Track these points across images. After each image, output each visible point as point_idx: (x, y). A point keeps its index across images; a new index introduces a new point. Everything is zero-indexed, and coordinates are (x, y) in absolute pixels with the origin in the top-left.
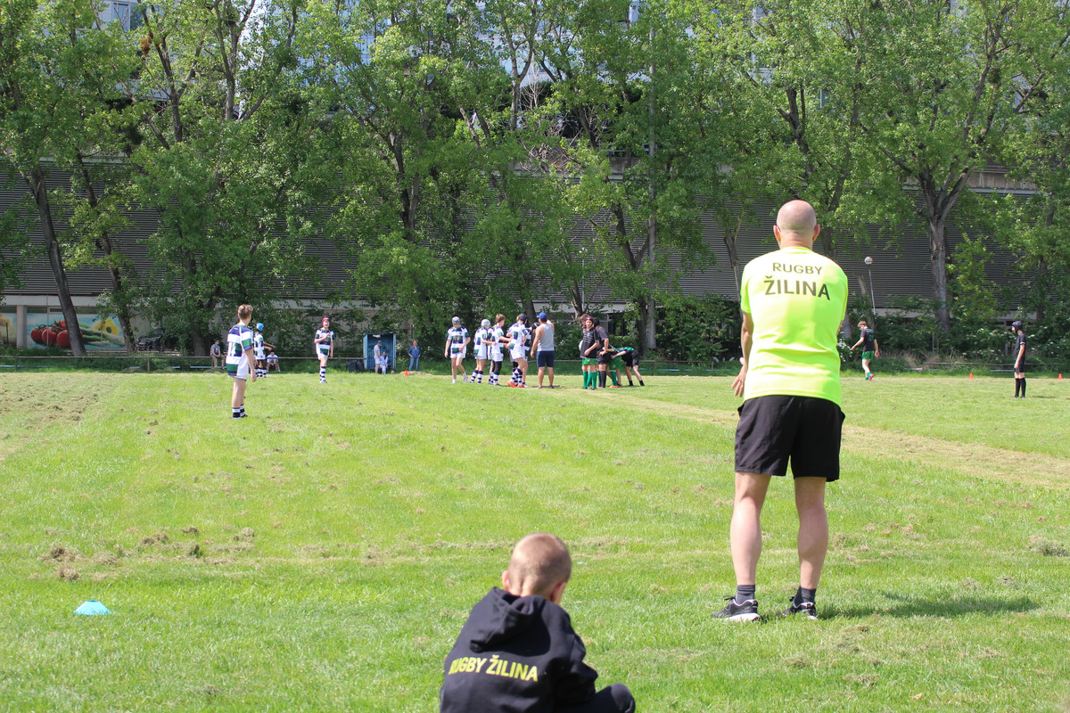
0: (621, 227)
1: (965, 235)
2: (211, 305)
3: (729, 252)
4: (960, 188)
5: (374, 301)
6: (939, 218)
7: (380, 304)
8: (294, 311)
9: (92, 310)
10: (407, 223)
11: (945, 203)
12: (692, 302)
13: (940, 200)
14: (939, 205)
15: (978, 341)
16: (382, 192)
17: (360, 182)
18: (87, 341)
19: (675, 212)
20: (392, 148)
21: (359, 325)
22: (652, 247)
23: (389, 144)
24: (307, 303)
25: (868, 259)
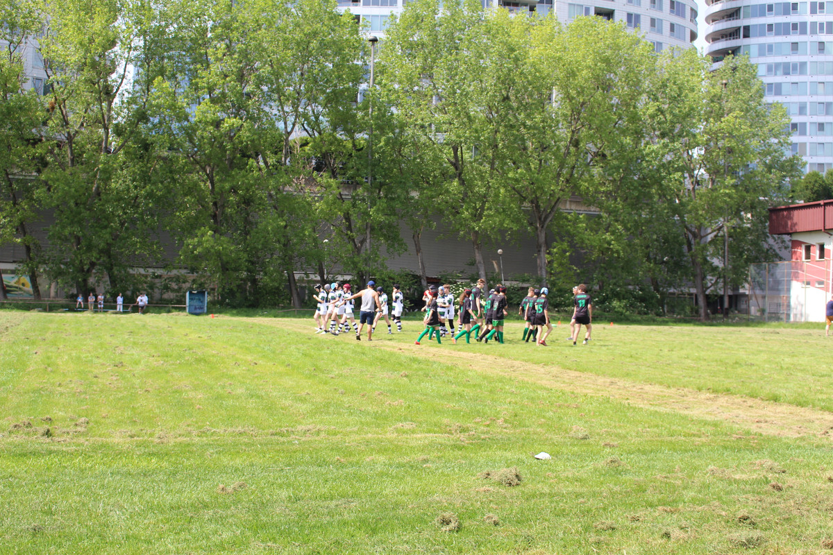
0: (349, 228)
1: (557, 238)
2: (89, 271)
3: (416, 245)
4: (555, 209)
5: (193, 270)
6: (542, 227)
7: (197, 272)
8: (143, 275)
9: (13, 272)
10: (216, 222)
11: (546, 218)
12: (392, 275)
13: (543, 217)
14: (542, 219)
15: (565, 302)
16: (201, 201)
17: (186, 195)
18: (9, 292)
19: (382, 218)
20: (208, 175)
21: (184, 285)
22: (368, 241)
23: (206, 172)
24: (151, 270)
25: (500, 251)
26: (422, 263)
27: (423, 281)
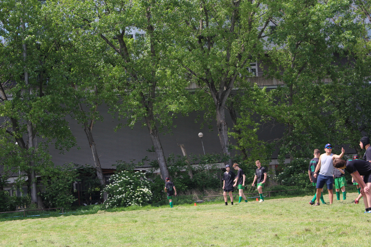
3: (88, 137)
6: (220, 105)
13: (220, 95)
14: (220, 97)
25: (200, 134)
26: (97, 156)
27: (98, 173)
